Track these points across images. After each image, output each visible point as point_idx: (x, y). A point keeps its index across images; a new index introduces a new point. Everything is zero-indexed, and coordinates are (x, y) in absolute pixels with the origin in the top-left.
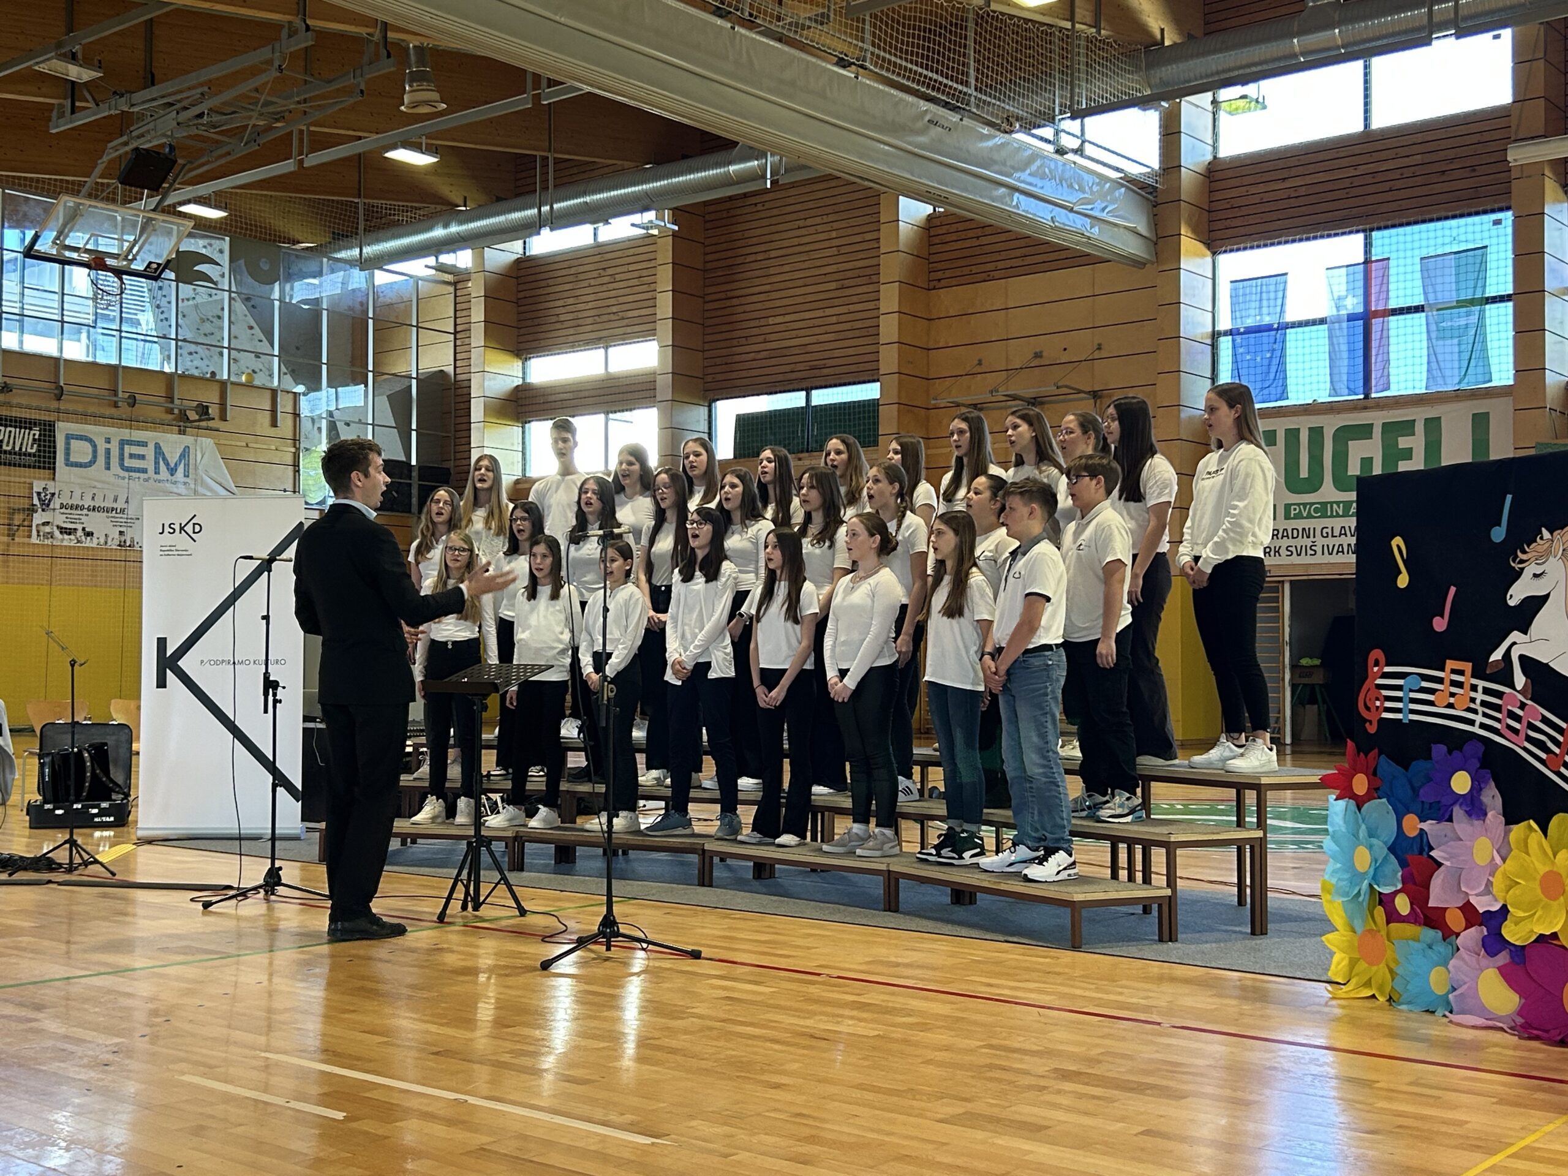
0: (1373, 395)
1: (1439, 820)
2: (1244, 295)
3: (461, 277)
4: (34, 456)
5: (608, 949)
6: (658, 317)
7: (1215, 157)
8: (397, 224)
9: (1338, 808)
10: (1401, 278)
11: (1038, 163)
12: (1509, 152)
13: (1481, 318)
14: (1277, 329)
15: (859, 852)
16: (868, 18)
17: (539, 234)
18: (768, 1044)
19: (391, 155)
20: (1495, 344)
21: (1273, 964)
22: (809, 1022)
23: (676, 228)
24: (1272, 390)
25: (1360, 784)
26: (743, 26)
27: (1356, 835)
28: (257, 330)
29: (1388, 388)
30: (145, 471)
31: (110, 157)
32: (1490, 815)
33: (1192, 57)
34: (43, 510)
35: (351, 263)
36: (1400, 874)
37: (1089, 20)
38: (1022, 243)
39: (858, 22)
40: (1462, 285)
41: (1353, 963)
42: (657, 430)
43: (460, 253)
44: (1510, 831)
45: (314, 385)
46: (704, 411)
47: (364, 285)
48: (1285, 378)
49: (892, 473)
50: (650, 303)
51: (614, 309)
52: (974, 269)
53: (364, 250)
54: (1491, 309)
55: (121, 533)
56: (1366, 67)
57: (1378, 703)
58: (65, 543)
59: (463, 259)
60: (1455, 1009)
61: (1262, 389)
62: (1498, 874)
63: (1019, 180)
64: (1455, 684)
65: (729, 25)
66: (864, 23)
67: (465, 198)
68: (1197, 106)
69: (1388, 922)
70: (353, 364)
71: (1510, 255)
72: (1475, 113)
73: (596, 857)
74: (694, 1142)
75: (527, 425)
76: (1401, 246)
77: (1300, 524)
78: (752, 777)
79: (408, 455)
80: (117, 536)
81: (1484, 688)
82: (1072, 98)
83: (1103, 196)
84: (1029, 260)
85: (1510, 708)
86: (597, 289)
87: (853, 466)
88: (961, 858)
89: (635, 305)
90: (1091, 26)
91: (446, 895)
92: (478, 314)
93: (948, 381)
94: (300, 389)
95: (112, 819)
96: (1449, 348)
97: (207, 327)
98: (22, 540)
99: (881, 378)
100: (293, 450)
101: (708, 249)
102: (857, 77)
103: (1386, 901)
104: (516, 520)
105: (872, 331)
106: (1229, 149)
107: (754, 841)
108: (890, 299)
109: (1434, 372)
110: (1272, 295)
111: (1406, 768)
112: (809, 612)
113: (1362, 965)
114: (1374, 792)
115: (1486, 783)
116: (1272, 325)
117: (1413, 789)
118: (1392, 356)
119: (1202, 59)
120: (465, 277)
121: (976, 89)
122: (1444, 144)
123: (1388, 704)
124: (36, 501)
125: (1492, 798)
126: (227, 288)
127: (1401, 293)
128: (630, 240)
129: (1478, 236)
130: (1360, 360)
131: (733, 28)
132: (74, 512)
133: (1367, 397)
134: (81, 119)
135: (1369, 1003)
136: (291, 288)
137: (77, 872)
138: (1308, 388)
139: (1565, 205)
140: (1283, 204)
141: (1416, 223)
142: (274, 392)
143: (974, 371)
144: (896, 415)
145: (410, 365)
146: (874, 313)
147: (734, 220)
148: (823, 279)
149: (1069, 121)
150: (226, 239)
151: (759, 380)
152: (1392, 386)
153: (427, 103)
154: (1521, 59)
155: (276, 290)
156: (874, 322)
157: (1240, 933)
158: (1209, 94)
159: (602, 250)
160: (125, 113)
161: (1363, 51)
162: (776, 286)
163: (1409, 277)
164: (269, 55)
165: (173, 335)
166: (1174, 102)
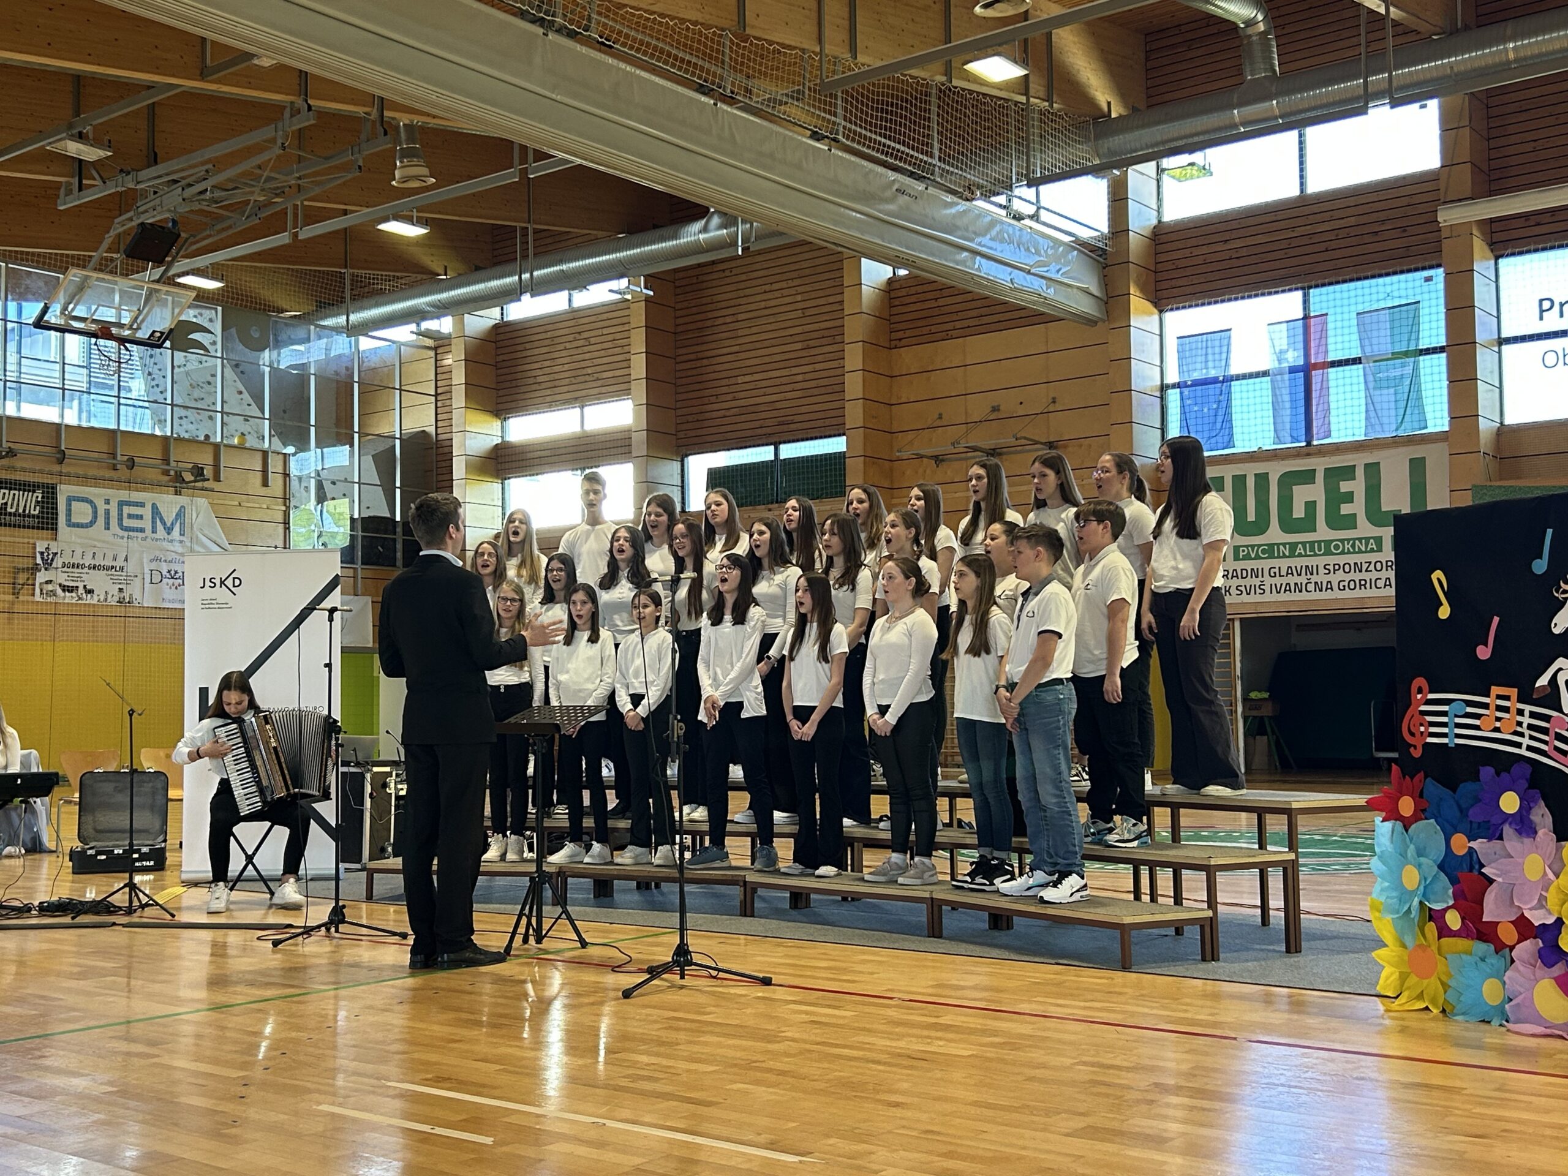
0: (1315, 443)
1: (1490, 839)
2: (1191, 350)
3: (441, 342)
4: (38, 517)
5: (682, 977)
6: (633, 377)
7: (1160, 222)
8: (381, 292)
9: (1384, 830)
10: (1339, 331)
11: (998, 228)
12: (1439, 214)
13: (1416, 369)
14: (1223, 382)
15: (900, 880)
16: (839, 94)
17: (520, 300)
18: (874, 1066)
19: (383, 227)
20: (1430, 393)
21: (1319, 980)
22: (902, 1044)
23: (651, 293)
24: (1219, 439)
25: (1407, 806)
26: (724, 102)
27: (1403, 855)
28: (246, 395)
29: (1329, 436)
30: (142, 530)
31: (118, 231)
32: (1540, 833)
33: (1138, 128)
34: (46, 569)
35: (337, 330)
36: (1451, 891)
37: (1042, 94)
38: (979, 303)
39: (831, 98)
40: (1397, 338)
41: (1403, 977)
42: (632, 484)
43: (443, 320)
44: (1562, 848)
45: (302, 445)
46: (677, 465)
47: (347, 351)
48: (1231, 428)
49: (909, 520)
50: (625, 364)
51: (589, 371)
52: (934, 329)
53: (352, 316)
54: (1425, 361)
55: (121, 590)
56: (1300, 136)
57: (1422, 729)
58: (66, 601)
59: (445, 325)
60: (1512, 1019)
61: (1209, 438)
62: (1552, 889)
63: (980, 244)
64: (1499, 708)
65: (712, 102)
66: (836, 99)
67: (446, 267)
68: (1143, 174)
69: (1439, 938)
70: (336, 425)
71: (1442, 309)
72: (1404, 178)
73: (630, 890)
74: (840, 1159)
75: (506, 482)
76: (1338, 303)
77: (1249, 565)
78: (782, 811)
79: (393, 511)
80: (116, 592)
81: (1531, 712)
82: (1028, 168)
83: (1057, 259)
84: (985, 320)
85: (1557, 730)
86: (572, 352)
87: (874, 514)
88: (992, 884)
89: (609, 367)
90: (1044, 100)
91: (511, 930)
92: (459, 377)
93: (911, 435)
94: (290, 450)
95: (152, 863)
96: (1386, 397)
97: (197, 393)
98: (26, 598)
99: (847, 432)
100: (284, 508)
101: (679, 313)
102: (830, 150)
103: (1437, 917)
104: (552, 570)
105: (837, 388)
106: (1173, 213)
107: (796, 872)
108: (854, 358)
109: (1373, 420)
110: (1217, 350)
111: (1454, 790)
112: (838, 651)
113: (1413, 979)
114: (1420, 813)
115: (1536, 803)
116: (1217, 378)
117: (1461, 811)
118: (1333, 405)
119: (1147, 130)
120: (446, 342)
121: (940, 159)
122: (1376, 207)
123: (1432, 730)
124: (39, 561)
125: (1542, 817)
126: (219, 355)
127: (1339, 346)
128: (603, 305)
129: (1410, 292)
130: (1302, 410)
131: (715, 104)
132: (75, 570)
133: (1309, 444)
134: (88, 197)
135: (1423, 1015)
136: (279, 355)
137: (138, 913)
138: (1253, 436)
139: (1492, 262)
140: (1225, 264)
141: (1351, 280)
142: (265, 454)
143: (935, 425)
144: (861, 466)
145: (393, 426)
146: (839, 372)
147: (704, 285)
148: (790, 339)
149: (1025, 189)
150: (220, 308)
151: (729, 435)
152: (1333, 433)
153: (417, 178)
154: (1448, 127)
155: (266, 356)
156: (839, 380)
157: (1280, 952)
158: (1153, 163)
159: (576, 315)
160: (131, 190)
161: (1298, 121)
162: (744, 348)
163: (1346, 331)
164: (273, 134)
165: (169, 400)
166: (1122, 171)
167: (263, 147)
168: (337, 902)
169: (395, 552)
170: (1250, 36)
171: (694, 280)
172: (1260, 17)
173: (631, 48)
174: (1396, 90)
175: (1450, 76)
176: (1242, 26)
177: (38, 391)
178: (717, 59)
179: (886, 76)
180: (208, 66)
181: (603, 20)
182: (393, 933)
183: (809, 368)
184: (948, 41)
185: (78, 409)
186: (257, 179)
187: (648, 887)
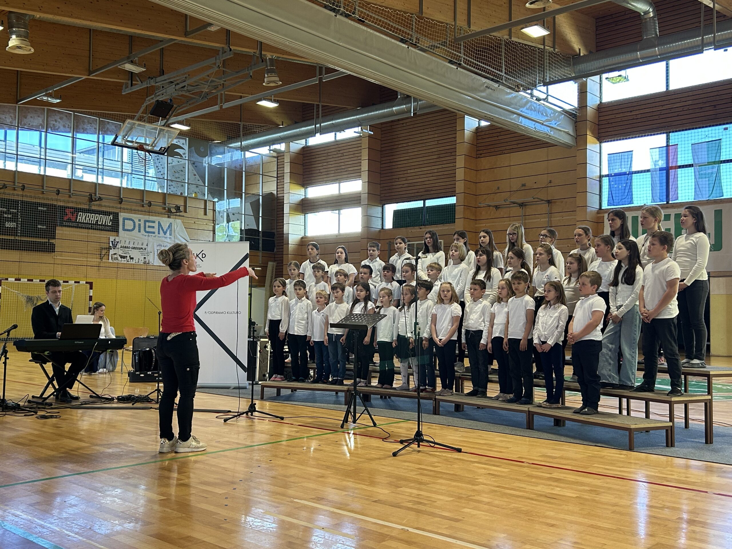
0: (670, 202)
2: (614, 160)
3: (280, 155)
4: (111, 226)
5: (419, 447)
6: (362, 170)
7: (601, 102)
8: (255, 133)
10: (683, 152)
11: (529, 104)
13: (719, 169)
14: (628, 174)
16: (462, 43)
17: (314, 136)
19: (259, 103)
20: (725, 181)
22: (539, 489)
23: (372, 133)
24: (626, 200)
26: (412, 46)
28: (197, 176)
29: (677, 199)
30: (154, 233)
31: (147, 104)
33: (592, 60)
34: (114, 248)
35: (236, 148)
37: (551, 45)
39: (459, 45)
40: (710, 155)
42: (361, 216)
43: (282, 144)
45: (221, 198)
46: (380, 209)
47: (240, 158)
48: (632, 195)
50: (359, 165)
51: (343, 167)
52: (496, 150)
53: (243, 143)
54: (723, 166)
55: (145, 258)
56: (667, 64)
58: (122, 262)
59: (282, 147)
61: (622, 199)
63: (521, 111)
65: (407, 46)
66: (461, 46)
67: (283, 122)
68: (594, 81)
70: (235, 189)
75: (306, 215)
76: (683, 139)
79: (258, 227)
80: (143, 259)
82: (544, 78)
83: (555, 119)
84: (520, 146)
86: (336, 159)
89: (350, 166)
90: (551, 48)
92: (287, 169)
93: (485, 196)
94: (216, 200)
96: (704, 182)
97: (177, 175)
98: (105, 261)
99: (456, 195)
100: (213, 225)
101: (383, 142)
102: (457, 69)
105: (452, 175)
106: (606, 99)
108: (460, 162)
109: (698, 192)
110: (626, 160)
116: (626, 172)
118: (679, 185)
119: (596, 61)
120: (282, 154)
121: (505, 73)
122: (702, 96)
124: (111, 245)
126: (187, 158)
127: (683, 159)
128: (350, 139)
129: (717, 135)
130: (665, 187)
131: (408, 48)
132: (126, 249)
133: (668, 203)
134: (135, 89)
136: (211, 159)
138: (642, 199)
140: (630, 122)
141: (689, 129)
142: (205, 201)
143: (496, 192)
144: (463, 210)
145: (259, 190)
146: (453, 168)
147: (394, 130)
148: (431, 154)
149: (542, 87)
150: (187, 139)
151: (403, 196)
152: (679, 198)
153: (274, 82)
155: (206, 160)
156: (454, 172)
157: (701, 443)
158: (599, 76)
159: (338, 143)
160: (152, 86)
161: (666, 57)
162: (411, 157)
163: (686, 152)
164: (215, 61)
165: (166, 178)
166: (584, 79)
167: (209, 67)
168: (252, 401)
169: (259, 244)
170: (646, 19)
171: (390, 128)
172: (651, 10)
173: (373, 22)
174: (717, 42)
176: (642, 14)
177: (112, 173)
178: (409, 27)
179: (482, 36)
180: (188, 30)
181: (361, 9)
182: (277, 417)
183: (440, 167)
184: (510, 19)
185: (127, 180)
186: (207, 82)
187: (385, 398)
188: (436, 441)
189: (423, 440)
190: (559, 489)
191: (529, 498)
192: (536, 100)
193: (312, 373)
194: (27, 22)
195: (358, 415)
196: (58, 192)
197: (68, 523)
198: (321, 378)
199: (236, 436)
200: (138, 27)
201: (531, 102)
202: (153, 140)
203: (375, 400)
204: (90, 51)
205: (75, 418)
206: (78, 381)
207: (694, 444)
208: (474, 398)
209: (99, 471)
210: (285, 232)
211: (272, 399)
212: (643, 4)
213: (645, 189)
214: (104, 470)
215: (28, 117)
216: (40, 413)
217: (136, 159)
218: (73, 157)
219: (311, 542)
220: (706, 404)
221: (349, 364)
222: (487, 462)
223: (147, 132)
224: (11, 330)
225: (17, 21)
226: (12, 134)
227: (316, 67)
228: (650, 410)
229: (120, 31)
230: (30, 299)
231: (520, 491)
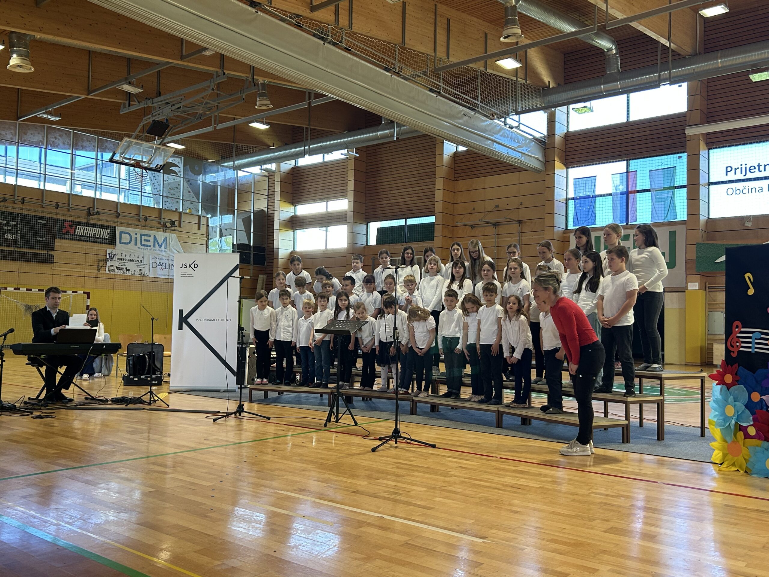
0: (630, 223)
2: (579, 184)
3: (271, 174)
4: (108, 239)
6: (348, 190)
7: (568, 131)
8: (247, 153)
9: (717, 389)
10: (641, 178)
11: (503, 131)
12: (686, 130)
13: (673, 194)
14: (592, 198)
16: (442, 73)
17: (303, 157)
19: (251, 125)
20: (679, 204)
22: (506, 480)
23: (358, 155)
24: (590, 221)
25: (729, 378)
26: (395, 75)
27: (726, 400)
28: (192, 193)
29: (636, 221)
30: (150, 246)
31: (144, 123)
33: (560, 92)
34: (111, 260)
35: (229, 168)
36: (751, 418)
37: (523, 77)
39: (438, 75)
40: (666, 181)
41: (724, 456)
42: (347, 233)
43: (272, 164)
45: (214, 214)
46: (365, 226)
47: (232, 177)
48: (595, 216)
50: (345, 185)
51: (330, 187)
52: (472, 173)
53: (235, 162)
54: (677, 191)
55: (140, 270)
56: (628, 97)
57: (738, 344)
58: (119, 273)
59: (273, 166)
61: (586, 220)
63: (496, 138)
65: (390, 75)
66: (440, 75)
67: (274, 143)
68: (562, 111)
69: (745, 438)
70: (228, 206)
71: (686, 170)
74: (502, 541)
75: (295, 231)
76: (642, 166)
79: (250, 242)
80: (138, 271)
82: (516, 107)
83: (526, 145)
84: (494, 170)
86: (323, 179)
89: (338, 186)
90: (523, 79)
92: (278, 188)
93: (462, 216)
94: (209, 216)
95: (157, 382)
96: (660, 205)
97: (172, 192)
98: (103, 272)
99: (435, 214)
100: (206, 239)
101: (368, 164)
102: (437, 97)
103: (743, 429)
105: (432, 196)
106: (573, 128)
108: (439, 184)
109: (654, 215)
110: (590, 184)
111: (754, 373)
113: (730, 457)
114: (736, 382)
116: (590, 196)
117: (757, 382)
118: (638, 208)
119: (564, 93)
120: (273, 174)
121: (481, 102)
123: (743, 345)
124: (108, 257)
126: (182, 176)
127: (641, 184)
128: (337, 160)
129: (672, 162)
130: (625, 210)
131: (392, 76)
132: (123, 261)
133: (627, 224)
134: (132, 109)
135: (737, 473)
136: (205, 177)
137: (153, 405)
138: (604, 220)
139: (707, 151)
140: (594, 149)
141: (647, 157)
142: (199, 217)
143: (472, 212)
144: (441, 228)
145: (251, 207)
146: (433, 190)
147: (378, 153)
149: (515, 116)
150: (183, 157)
151: (386, 215)
152: (638, 220)
153: (266, 105)
154: (691, 95)
155: (201, 178)
156: (433, 193)
157: (654, 439)
158: (566, 107)
159: (326, 164)
160: (149, 107)
161: (627, 91)
162: (394, 179)
163: (644, 178)
164: (209, 84)
165: (161, 194)
166: (553, 109)
167: (204, 90)
168: (240, 403)
169: (250, 258)
170: (609, 55)
171: (374, 151)
172: (614, 47)
173: (359, 51)
174: (673, 78)
175: (693, 73)
176: (606, 51)
177: (109, 189)
178: (393, 57)
179: (460, 66)
180: (184, 54)
181: (348, 38)
182: (264, 417)
183: (421, 188)
184: (486, 52)
185: (125, 196)
186: (202, 103)
187: (367, 400)
188: (412, 438)
189: (400, 437)
190: (524, 480)
191: (496, 488)
192: (509, 127)
193: (298, 377)
194: (28, 42)
195: (340, 415)
196: (57, 206)
197: (59, 513)
198: (307, 381)
199: (225, 434)
200: (136, 49)
201: (504, 129)
202: (149, 158)
203: (357, 401)
204: (89, 72)
205: (70, 418)
206: (74, 383)
207: (647, 441)
208: (449, 399)
209: (91, 466)
210: (275, 247)
211: (260, 402)
212: (606, 42)
213: (607, 211)
214: (96, 465)
215: (28, 134)
216: (36, 413)
217: (133, 175)
218: (72, 173)
219: (293, 528)
220: (658, 404)
221: (333, 368)
222: (458, 457)
223: (143, 150)
224: (8, 334)
225: (17, 41)
226: (12, 150)
227: (305, 92)
228: (609, 411)
229: (119, 53)
230: (28, 308)
231: (490, 482)
